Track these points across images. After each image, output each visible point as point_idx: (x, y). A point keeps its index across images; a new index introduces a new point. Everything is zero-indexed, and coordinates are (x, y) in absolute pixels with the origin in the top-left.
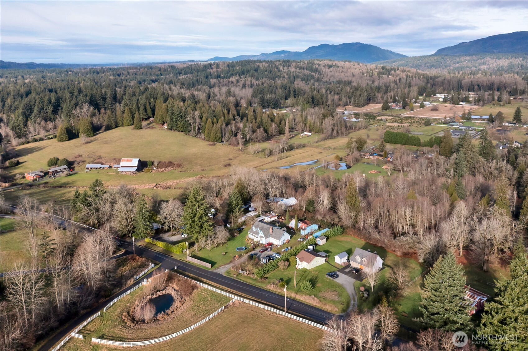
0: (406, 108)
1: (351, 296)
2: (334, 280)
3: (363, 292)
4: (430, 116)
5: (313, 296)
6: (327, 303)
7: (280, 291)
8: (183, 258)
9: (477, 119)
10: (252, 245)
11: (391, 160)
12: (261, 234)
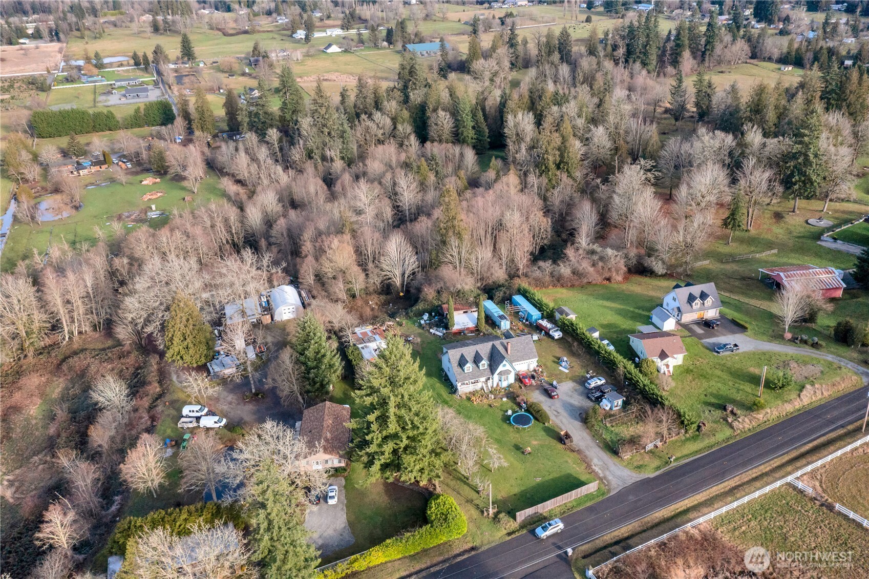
1: (806, 354)
2: (738, 351)
3: (797, 339)
4: (11, 72)
5: (808, 386)
6: (833, 380)
7: (765, 419)
8: (503, 529)
9: (111, 65)
10: (505, 399)
11: (130, 166)
12: (501, 368)
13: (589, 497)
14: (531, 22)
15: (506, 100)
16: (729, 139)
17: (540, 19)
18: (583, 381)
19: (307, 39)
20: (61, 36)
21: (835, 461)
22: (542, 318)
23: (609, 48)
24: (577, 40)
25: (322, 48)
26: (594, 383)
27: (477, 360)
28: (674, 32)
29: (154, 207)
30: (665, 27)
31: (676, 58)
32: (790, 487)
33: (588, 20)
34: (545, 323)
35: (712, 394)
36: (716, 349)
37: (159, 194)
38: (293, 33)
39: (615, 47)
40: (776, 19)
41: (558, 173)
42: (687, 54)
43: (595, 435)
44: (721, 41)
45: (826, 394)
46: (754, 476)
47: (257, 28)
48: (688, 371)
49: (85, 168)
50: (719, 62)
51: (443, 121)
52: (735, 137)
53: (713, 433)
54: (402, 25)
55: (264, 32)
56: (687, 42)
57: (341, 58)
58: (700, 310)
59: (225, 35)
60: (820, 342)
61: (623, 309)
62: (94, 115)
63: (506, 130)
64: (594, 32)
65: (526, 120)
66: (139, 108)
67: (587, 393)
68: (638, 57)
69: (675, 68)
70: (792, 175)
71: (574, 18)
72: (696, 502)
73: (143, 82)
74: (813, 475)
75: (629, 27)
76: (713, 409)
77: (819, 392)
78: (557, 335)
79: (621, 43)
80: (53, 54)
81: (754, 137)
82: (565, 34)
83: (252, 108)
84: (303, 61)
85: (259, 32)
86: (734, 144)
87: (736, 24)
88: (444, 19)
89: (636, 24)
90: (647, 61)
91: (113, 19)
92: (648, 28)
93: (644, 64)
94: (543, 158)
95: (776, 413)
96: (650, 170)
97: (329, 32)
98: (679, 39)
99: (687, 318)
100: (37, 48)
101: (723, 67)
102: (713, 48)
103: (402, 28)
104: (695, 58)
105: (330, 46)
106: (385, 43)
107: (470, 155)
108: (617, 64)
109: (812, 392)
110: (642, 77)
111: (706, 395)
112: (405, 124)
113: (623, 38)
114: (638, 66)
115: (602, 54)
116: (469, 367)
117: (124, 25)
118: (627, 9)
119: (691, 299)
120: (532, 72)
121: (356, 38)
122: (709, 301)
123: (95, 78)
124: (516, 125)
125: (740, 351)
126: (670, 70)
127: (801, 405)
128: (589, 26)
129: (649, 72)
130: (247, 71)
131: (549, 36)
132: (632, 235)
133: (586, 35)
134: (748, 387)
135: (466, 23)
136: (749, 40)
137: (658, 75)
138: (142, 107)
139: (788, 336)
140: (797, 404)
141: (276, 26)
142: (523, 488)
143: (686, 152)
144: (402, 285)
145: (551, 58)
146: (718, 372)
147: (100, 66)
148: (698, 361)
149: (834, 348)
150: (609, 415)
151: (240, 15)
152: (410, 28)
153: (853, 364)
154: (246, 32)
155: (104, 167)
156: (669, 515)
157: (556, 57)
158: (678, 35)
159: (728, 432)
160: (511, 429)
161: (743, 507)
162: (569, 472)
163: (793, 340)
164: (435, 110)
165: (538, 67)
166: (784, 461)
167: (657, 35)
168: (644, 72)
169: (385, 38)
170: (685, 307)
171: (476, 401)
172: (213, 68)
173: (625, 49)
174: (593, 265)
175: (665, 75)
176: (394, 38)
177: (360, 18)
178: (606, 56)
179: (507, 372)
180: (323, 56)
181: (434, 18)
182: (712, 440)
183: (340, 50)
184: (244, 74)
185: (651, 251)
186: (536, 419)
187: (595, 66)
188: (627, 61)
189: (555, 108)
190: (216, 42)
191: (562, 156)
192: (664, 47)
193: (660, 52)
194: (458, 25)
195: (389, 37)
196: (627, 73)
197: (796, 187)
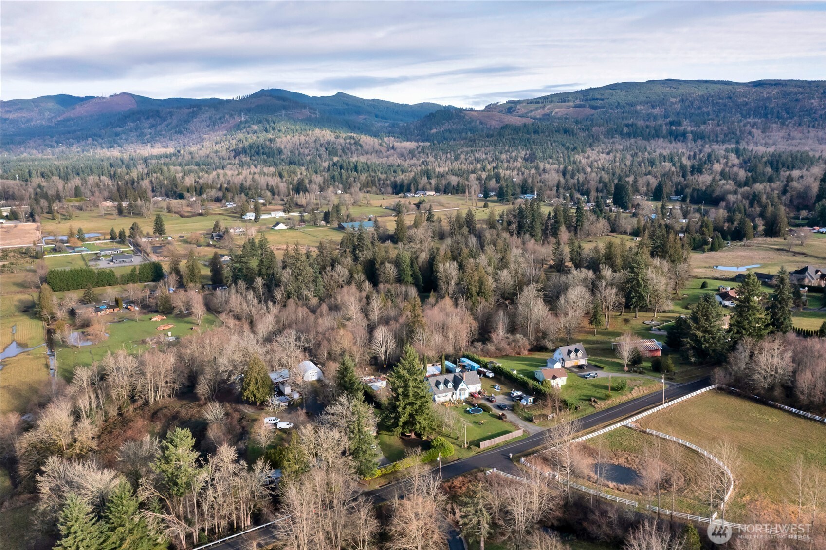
1: (636, 376)
2: (597, 377)
3: (631, 371)
5: (636, 388)
6: (650, 386)
7: (612, 403)
8: (473, 451)
10: (464, 404)
11: (137, 309)
12: (460, 387)
14: (439, 207)
15: (434, 257)
16: (591, 274)
17: (447, 205)
18: (509, 395)
19: (257, 219)
20: (37, 217)
22: (481, 367)
23: (505, 224)
24: (479, 220)
25: (271, 226)
26: (516, 394)
27: (446, 382)
28: (552, 214)
29: (170, 334)
30: (546, 210)
31: (556, 231)
32: (624, 426)
33: (486, 206)
34: (483, 369)
35: (583, 395)
36: (584, 377)
37: (171, 326)
38: (242, 215)
39: (509, 223)
40: (630, 205)
41: (479, 298)
42: (563, 228)
43: (519, 415)
44: (589, 220)
45: (646, 392)
47: (211, 211)
48: (570, 387)
49: (102, 310)
50: (588, 235)
51: (390, 269)
52: (595, 273)
53: (584, 410)
54: (337, 208)
55: (216, 214)
56: (562, 220)
57: (287, 234)
58: (575, 359)
59: (182, 216)
60: (644, 372)
62: (98, 273)
63: (438, 274)
64: (492, 214)
65: (452, 267)
67: (512, 399)
68: (527, 230)
69: (556, 238)
70: (630, 293)
71: (474, 205)
73: (123, 252)
74: (636, 421)
75: (519, 209)
76: (584, 401)
77: (642, 392)
78: (491, 375)
79: (513, 220)
80: (31, 231)
81: (607, 272)
82: (470, 215)
83: (237, 265)
85: (212, 214)
86: (594, 276)
87: (598, 210)
88: (368, 205)
89: (523, 206)
90: (534, 233)
91: (77, 204)
92: (533, 210)
93: (532, 235)
94: (468, 288)
95: (618, 400)
96: (541, 291)
97: (273, 214)
98: (556, 218)
99: (568, 364)
100: (16, 226)
101: (591, 238)
102: (582, 223)
103: (338, 211)
104: (569, 232)
105: (277, 224)
106: (323, 223)
107: (413, 291)
108: (512, 235)
109: (638, 391)
110: (531, 244)
111: (580, 396)
112: (360, 274)
113: (515, 216)
114: (527, 236)
115: (500, 228)
116: (442, 386)
117: (88, 209)
118: (516, 198)
119: (569, 352)
120: (448, 241)
121: (299, 218)
122: (580, 354)
123: (79, 249)
124: (445, 271)
125: (599, 377)
126: (552, 240)
127: (632, 397)
128: (487, 211)
129: (536, 241)
130: (211, 243)
131: (458, 217)
132: (531, 328)
133: (486, 217)
134: (603, 391)
135: (387, 208)
136: (609, 219)
137: (543, 244)
139: (626, 369)
140: (630, 396)
141: (226, 210)
143: (564, 282)
144: (385, 359)
145: (462, 231)
146: (587, 386)
147: (83, 240)
148: (575, 382)
149: (651, 374)
150: (526, 407)
151: (192, 201)
152: (343, 211)
153: (661, 379)
154: (201, 214)
155: (116, 310)
157: (465, 230)
158: (555, 216)
159: (592, 409)
160: (470, 416)
163: (629, 372)
164: (382, 263)
165: (452, 237)
167: (540, 215)
168: (533, 241)
169: (323, 219)
170: (566, 357)
171: (447, 405)
172: (181, 241)
173: (517, 225)
174: (509, 344)
175: (548, 243)
176: (331, 219)
177: (297, 204)
178: (503, 229)
179: (464, 389)
180: (273, 232)
181: (360, 204)
183: (286, 228)
184: (209, 245)
185: (545, 335)
186: (484, 411)
187: (495, 236)
188: (519, 233)
189: (472, 260)
190: (177, 222)
191: (480, 287)
192: (546, 223)
193: (543, 228)
194: (380, 209)
195: (327, 217)
196: (520, 241)
197: (634, 300)
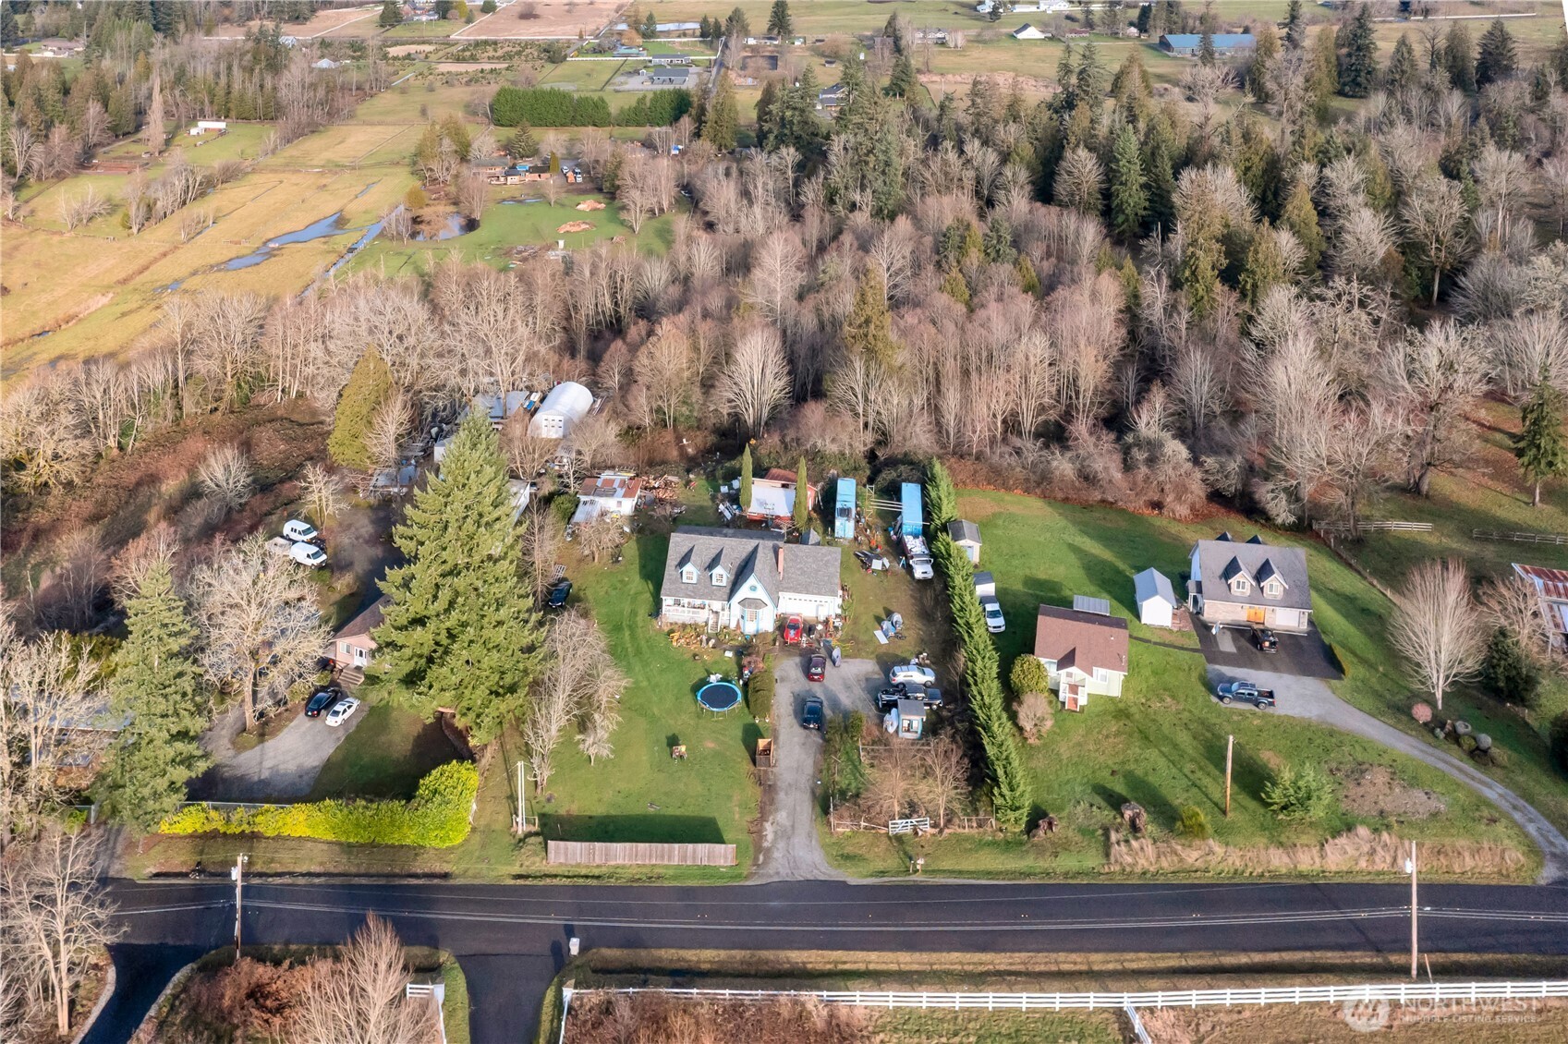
0: (449, 15)
1: (1441, 765)
2: (1270, 710)
3: (1442, 727)
4: (534, 34)
5: (1366, 832)
6: (1447, 841)
7: (1199, 864)
8: (518, 864)
9: (667, 33)
10: (729, 654)
11: (580, 180)
12: (745, 592)
13: (706, 871)
17: (1498, 5)
19: (995, 13)
21: (1275, 1011)
25: (1011, 30)
26: (906, 675)
27: (713, 564)
29: (561, 244)
32: (1118, 1020)
34: (915, 545)
35: (1128, 774)
36: (1219, 688)
37: (584, 226)
43: (825, 770)
46: (1065, 967)
49: (518, 174)
51: (1081, 168)
53: (1058, 848)
57: (1039, 50)
58: (1252, 601)
60: (1495, 751)
61: (1104, 562)
66: (645, 97)
67: (879, 689)
72: (894, 967)
74: (1194, 1016)
76: (1103, 804)
78: (922, 570)
84: (964, 49)
97: (1044, 6)
99: (1219, 612)
105: (1025, 27)
106: (1133, 31)
109: (1366, 848)
111: (1113, 773)
112: (1021, 167)
123: (632, 51)
125: (1278, 711)
127: (1317, 867)
130: (862, 57)
138: (650, 96)
139: (1422, 712)
140: (1304, 862)
142: (613, 812)
144: (758, 425)
146: (1183, 737)
147: (649, 34)
148: (1162, 700)
149: (1533, 776)
153: (1546, 825)
155: (544, 176)
156: (819, 967)
159: (1092, 860)
160: (693, 708)
161: (972, 1015)
162: (716, 815)
163: (1430, 727)
166: (1162, 964)
169: (1136, 20)
170: (1213, 584)
171: (677, 641)
172: (812, 49)
176: (1151, 23)
182: (1044, 863)
183: (1041, 36)
186: (746, 702)
195: (1144, 20)
